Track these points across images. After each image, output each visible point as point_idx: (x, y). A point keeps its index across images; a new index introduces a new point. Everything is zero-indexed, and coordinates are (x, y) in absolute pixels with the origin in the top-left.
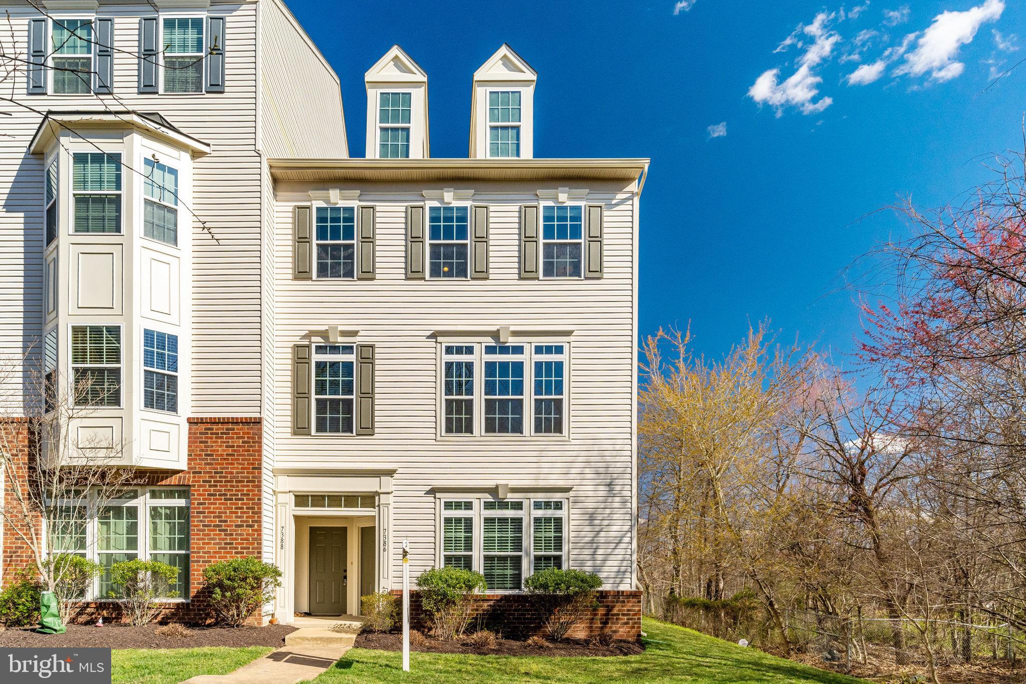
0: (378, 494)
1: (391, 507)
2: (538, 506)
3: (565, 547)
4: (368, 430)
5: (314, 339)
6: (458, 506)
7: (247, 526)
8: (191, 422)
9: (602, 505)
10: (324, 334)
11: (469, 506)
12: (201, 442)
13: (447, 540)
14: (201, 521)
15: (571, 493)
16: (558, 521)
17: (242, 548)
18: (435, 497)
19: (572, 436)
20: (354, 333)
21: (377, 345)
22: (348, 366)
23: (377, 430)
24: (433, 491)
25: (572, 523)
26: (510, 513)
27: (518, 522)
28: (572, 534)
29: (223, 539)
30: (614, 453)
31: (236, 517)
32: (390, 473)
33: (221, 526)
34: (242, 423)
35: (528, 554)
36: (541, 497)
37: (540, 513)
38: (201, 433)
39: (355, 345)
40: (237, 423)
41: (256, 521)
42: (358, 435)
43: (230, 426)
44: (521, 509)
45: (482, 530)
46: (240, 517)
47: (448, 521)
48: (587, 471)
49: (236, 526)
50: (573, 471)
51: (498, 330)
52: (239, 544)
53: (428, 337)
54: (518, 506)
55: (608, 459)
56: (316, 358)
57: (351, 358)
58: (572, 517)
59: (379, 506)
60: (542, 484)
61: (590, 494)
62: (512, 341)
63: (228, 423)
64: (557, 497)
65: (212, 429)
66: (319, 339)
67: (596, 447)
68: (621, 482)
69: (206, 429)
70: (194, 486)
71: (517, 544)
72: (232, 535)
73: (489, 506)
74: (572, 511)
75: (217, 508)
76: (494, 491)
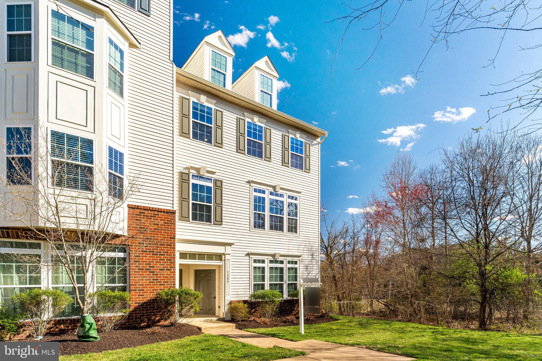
0: (224, 254)
1: (230, 261)
2: (289, 262)
3: (298, 279)
4: (219, 222)
5: (191, 171)
6: (259, 261)
7: (167, 270)
8: (130, 207)
9: (310, 263)
10: (198, 170)
11: (263, 262)
12: (136, 220)
13: (255, 277)
14: (137, 267)
15: (301, 258)
16: (296, 269)
17: (164, 282)
18: (249, 257)
19: (301, 235)
20: (213, 173)
21: (224, 181)
22: (209, 189)
23: (223, 223)
24: (248, 255)
25: (301, 270)
26: (279, 265)
27: (282, 269)
28: (301, 274)
29: (152, 277)
30: (314, 243)
31: (160, 265)
32: (230, 245)
33: (150, 269)
34: (164, 212)
35: (286, 282)
36: (290, 259)
37: (290, 266)
38: (136, 214)
39: (213, 179)
40: (160, 211)
41: (172, 267)
42: (214, 224)
43: (156, 213)
44: (283, 264)
45: (269, 272)
46: (162, 265)
47: (255, 268)
48: (305, 249)
49: (160, 270)
50: (301, 249)
51: (276, 186)
52: (162, 280)
53: (247, 182)
54: (282, 262)
55: (312, 245)
56: (192, 181)
57: (211, 185)
58: (301, 267)
59: (225, 260)
60: (291, 253)
61: (307, 258)
62: (280, 192)
63: (155, 211)
64: (296, 259)
65: (144, 213)
66: (194, 172)
67: (308, 240)
68: (315, 254)
69: (139, 212)
70: (132, 246)
71: (282, 279)
72: (157, 275)
73: (271, 262)
74: (301, 265)
75: (148, 259)
76: (274, 256)
